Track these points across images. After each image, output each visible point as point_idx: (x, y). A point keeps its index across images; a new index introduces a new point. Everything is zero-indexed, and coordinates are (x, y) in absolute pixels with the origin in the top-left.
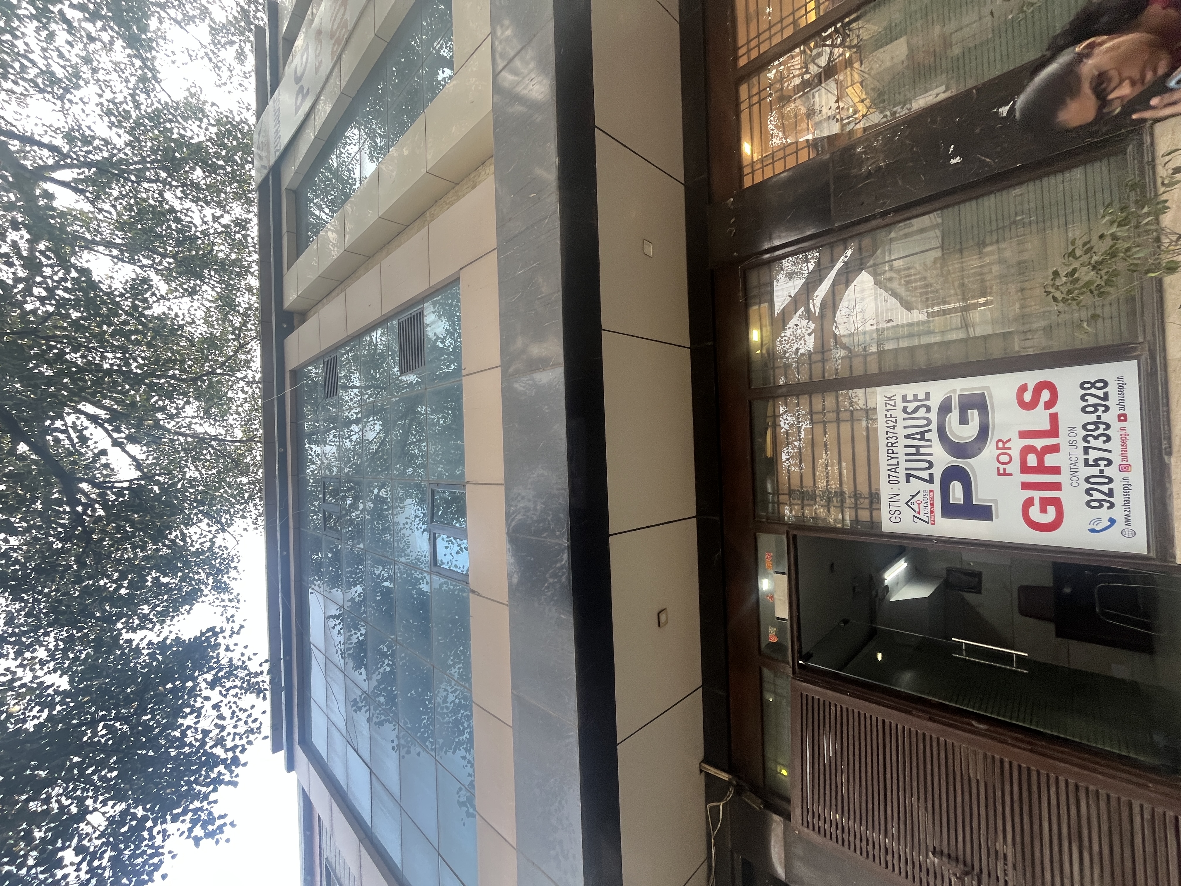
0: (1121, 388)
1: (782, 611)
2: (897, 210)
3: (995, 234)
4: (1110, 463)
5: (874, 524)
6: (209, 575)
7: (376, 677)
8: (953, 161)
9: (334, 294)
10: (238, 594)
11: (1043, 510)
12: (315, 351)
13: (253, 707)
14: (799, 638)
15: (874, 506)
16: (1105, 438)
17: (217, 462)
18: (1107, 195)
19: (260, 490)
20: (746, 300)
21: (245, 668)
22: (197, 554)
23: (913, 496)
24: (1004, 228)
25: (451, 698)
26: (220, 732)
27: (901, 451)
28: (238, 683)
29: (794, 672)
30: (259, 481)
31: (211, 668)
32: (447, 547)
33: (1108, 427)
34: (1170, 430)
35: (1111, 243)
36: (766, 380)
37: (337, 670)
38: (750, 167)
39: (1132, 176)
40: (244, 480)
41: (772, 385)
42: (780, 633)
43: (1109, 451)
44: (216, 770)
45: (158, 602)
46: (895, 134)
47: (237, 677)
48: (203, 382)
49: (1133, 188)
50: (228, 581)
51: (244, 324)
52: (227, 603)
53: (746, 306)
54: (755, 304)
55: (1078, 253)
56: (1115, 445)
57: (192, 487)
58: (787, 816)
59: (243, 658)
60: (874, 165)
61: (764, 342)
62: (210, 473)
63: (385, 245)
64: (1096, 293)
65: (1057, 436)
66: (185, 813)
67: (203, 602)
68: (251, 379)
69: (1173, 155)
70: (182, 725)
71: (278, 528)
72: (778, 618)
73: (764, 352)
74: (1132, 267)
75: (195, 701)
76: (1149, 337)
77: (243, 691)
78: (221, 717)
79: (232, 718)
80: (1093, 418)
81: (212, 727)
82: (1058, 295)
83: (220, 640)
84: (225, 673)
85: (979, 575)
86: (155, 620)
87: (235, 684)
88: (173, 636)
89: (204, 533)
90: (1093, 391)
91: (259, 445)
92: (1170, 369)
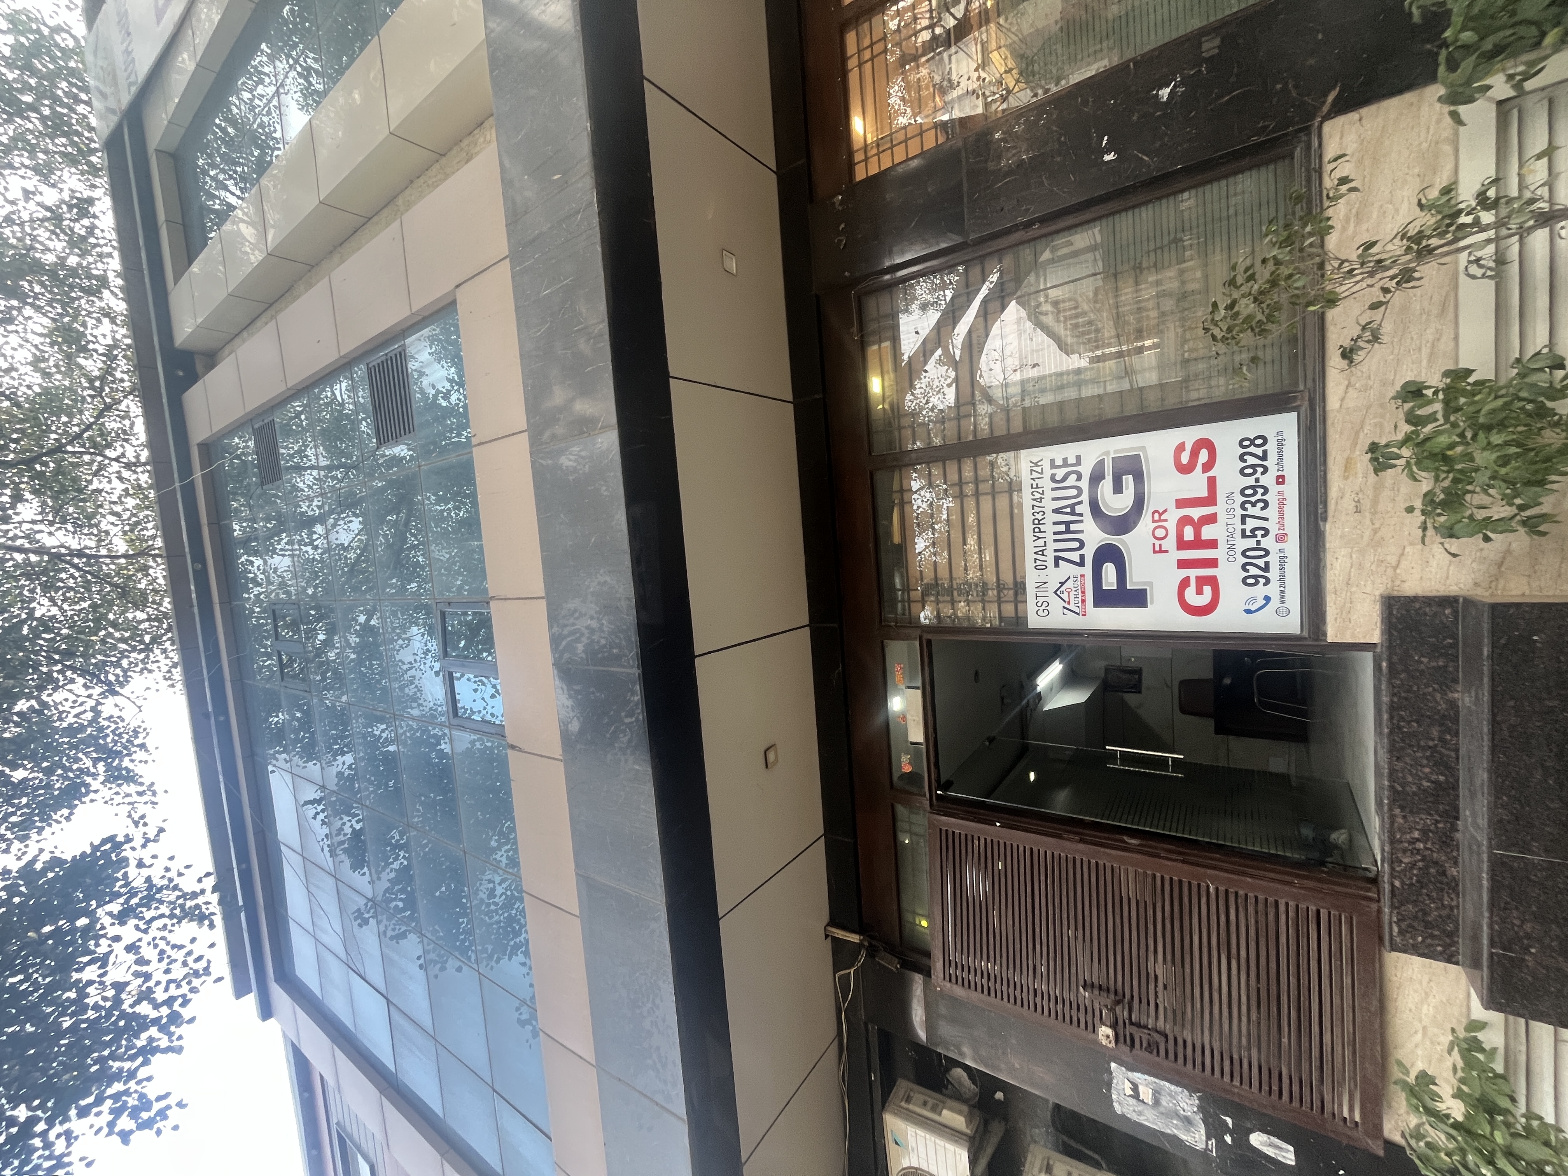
0: (1280, 445)
1: (916, 734)
2: (1044, 220)
3: (1152, 255)
4: (1266, 532)
5: (1020, 620)
6: (95, 761)
7: (388, 875)
8: (1107, 158)
9: (259, 323)
10: (153, 784)
11: (1199, 592)
12: (237, 413)
13: (193, 940)
14: (937, 764)
15: (1020, 598)
16: (1262, 504)
17: (89, 590)
18: (1272, 209)
19: (169, 629)
20: (862, 336)
21: (176, 888)
22: (71, 731)
23: (1062, 584)
24: (1162, 248)
25: (499, 890)
26: (144, 982)
27: (1049, 529)
28: (164, 910)
29: (931, 805)
30: (165, 615)
31: (119, 895)
32: (475, 690)
33: (1266, 491)
34: (1326, 493)
35: (1273, 268)
36: (891, 443)
37: (323, 873)
38: (862, 152)
39: (1298, 187)
40: (141, 616)
41: (898, 450)
42: (915, 760)
43: (1266, 519)
44: (144, 1036)
45: (11, 810)
46: (1039, 117)
47: (161, 902)
48: (46, 464)
49: (1299, 199)
50: (131, 766)
51: (108, 371)
52: (135, 798)
53: (863, 346)
54: (874, 343)
55: (1240, 280)
56: (1272, 512)
57: (48, 630)
58: (927, 973)
59: (168, 875)
60: (1015, 158)
61: (887, 394)
62: (77, 607)
63: (335, 247)
64: (1257, 330)
65: (1214, 503)
66: (99, 1101)
67: (92, 801)
68: (133, 460)
69: (1339, 161)
70: (79, 981)
71: (207, 684)
72: (912, 743)
73: (887, 406)
74: (1294, 300)
75: (97, 945)
76: (1310, 384)
77: (175, 921)
78: (141, 962)
79: (160, 960)
80: (1251, 481)
81: (129, 977)
82: (1216, 331)
83: (127, 853)
84: (141, 899)
85: (1139, 672)
86: (9, 835)
87: (159, 912)
88: (45, 857)
89: (80, 700)
90: (1252, 449)
91: (159, 560)
92: (1329, 422)
